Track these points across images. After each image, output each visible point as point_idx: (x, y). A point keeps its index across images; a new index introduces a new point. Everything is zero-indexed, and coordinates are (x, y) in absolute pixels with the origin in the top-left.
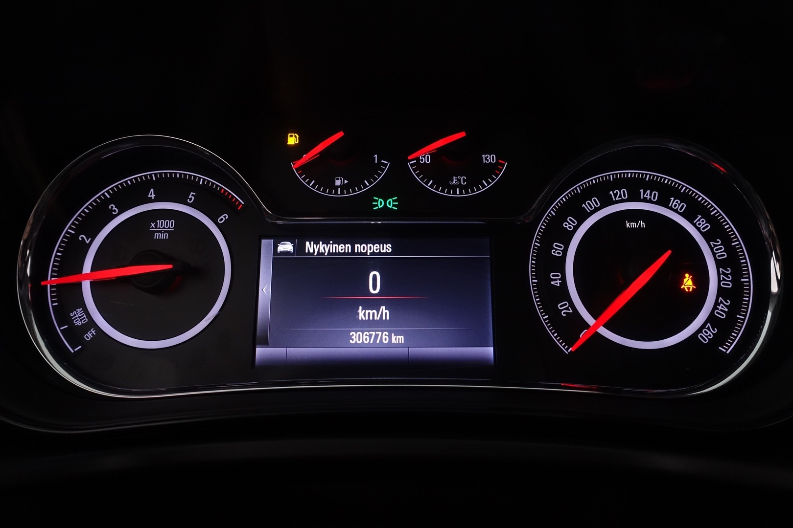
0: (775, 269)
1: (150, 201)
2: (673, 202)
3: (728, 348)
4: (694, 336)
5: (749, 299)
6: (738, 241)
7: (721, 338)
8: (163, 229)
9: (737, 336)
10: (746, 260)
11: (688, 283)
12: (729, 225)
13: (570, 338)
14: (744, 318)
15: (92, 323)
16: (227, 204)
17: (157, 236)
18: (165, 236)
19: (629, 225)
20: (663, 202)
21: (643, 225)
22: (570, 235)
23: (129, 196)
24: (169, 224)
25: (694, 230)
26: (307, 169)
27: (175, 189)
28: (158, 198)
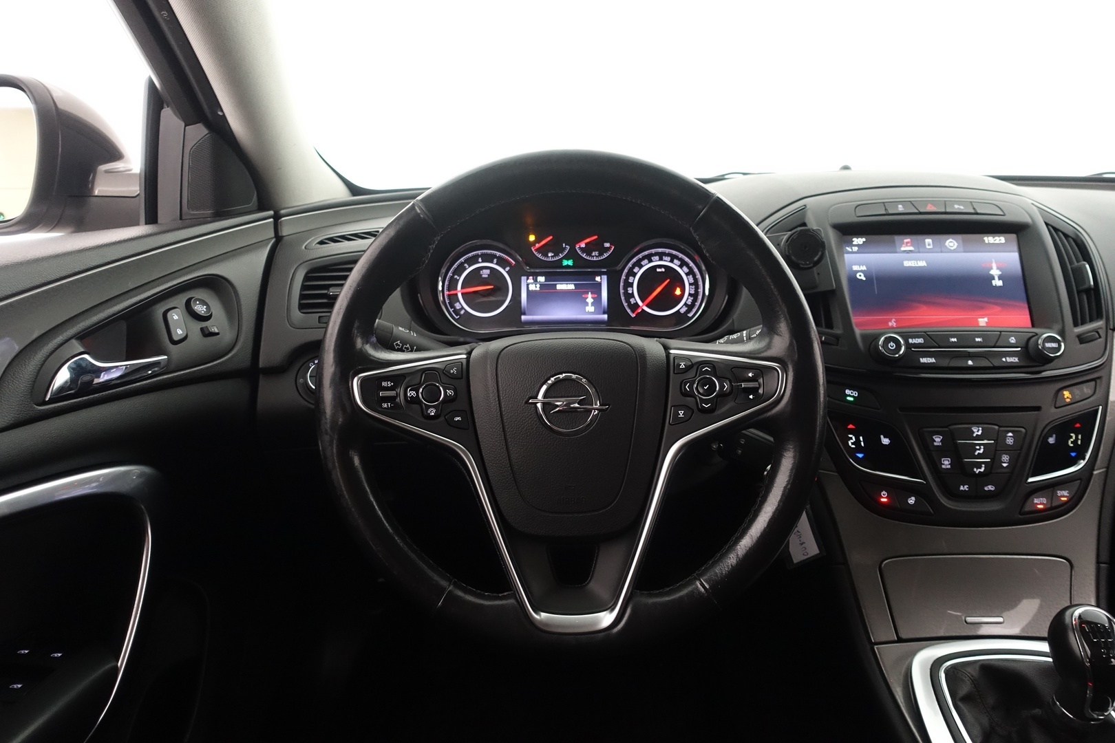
0: (708, 277)
1: (479, 262)
2: (676, 261)
3: (691, 315)
4: (679, 310)
5: (699, 297)
6: (697, 275)
7: (688, 311)
8: (485, 273)
10: (700, 283)
11: (678, 292)
12: (695, 270)
13: (633, 311)
14: (696, 304)
15: (463, 308)
16: (509, 264)
17: (483, 276)
18: (487, 276)
19: (658, 270)
20: (672, 261)
21: (663, 270)
22: (636, 274)
23: (472, 261)
24: (488, 271)
25: (682, 272)
26: (538, 250)
27: (488, 258)
28: (483, 262)
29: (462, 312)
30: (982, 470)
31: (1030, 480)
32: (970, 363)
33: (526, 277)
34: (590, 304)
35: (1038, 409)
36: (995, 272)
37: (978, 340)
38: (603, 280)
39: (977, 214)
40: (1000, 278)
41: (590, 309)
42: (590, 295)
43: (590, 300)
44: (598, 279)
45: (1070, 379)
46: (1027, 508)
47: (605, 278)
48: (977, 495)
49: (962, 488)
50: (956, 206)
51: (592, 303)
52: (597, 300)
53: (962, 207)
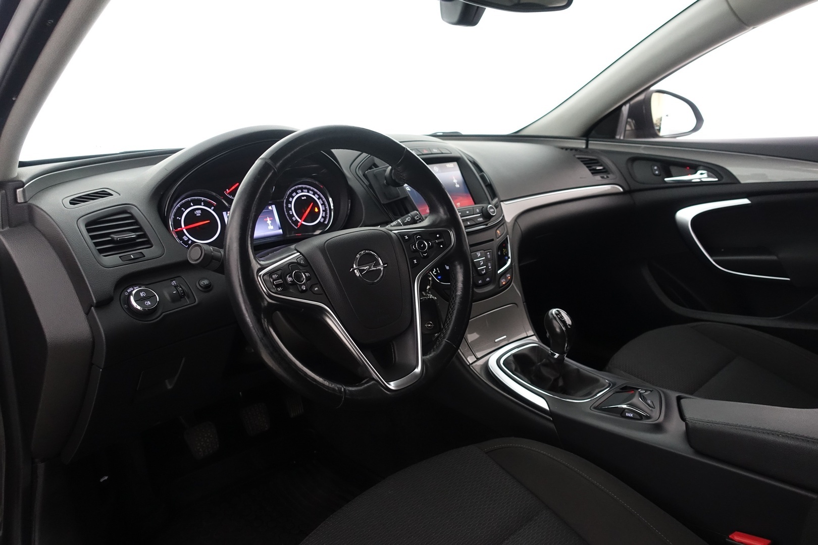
0: (330, 199)
1: (192, 206)
2: (310, 192)
3: (326, 222)
4: (320, 221)
5: (328, 211)
6: (324, 199)
7: (324, 221)
8: (198, 213)
9: (327, 220)
10: (326, 203)
11: (316, 210)
12: (322, 196)
13: (297, 226)
14: (328, 216)
15: (189, 239)
16: (212, 205)
17: (197, 215)
18: (200, 215)
19: (303, 198)
20: (308, 192)
21: (305, 198)
22: (291, 202)
23: (187, 205)
24: (200, 211)
25: (315, 197)
26: (229, 194)
27: (198, 202)
28: (194, 206)
29: (190, 242)
30: (484, 272)
31: (499, 272)
32: (469, 223)
33: (225, 212)
34: (270, 225)
35: (492, 240)
36: (455, 181)
37: (468, 212)
38: (273, 208)
39: (442, 153)
40: (458, 184)
41: (271, 227)
42: (268, 219)
43: (269, 222)
44: (270, 208)
45: (497, 225)
46: (501, 285)
47: (274, 206)
48: (485, 284)
49: (479, 282)
50: (434, 150)
51: (271, 224)
52: (273, 220)
53: (436, 151)
